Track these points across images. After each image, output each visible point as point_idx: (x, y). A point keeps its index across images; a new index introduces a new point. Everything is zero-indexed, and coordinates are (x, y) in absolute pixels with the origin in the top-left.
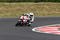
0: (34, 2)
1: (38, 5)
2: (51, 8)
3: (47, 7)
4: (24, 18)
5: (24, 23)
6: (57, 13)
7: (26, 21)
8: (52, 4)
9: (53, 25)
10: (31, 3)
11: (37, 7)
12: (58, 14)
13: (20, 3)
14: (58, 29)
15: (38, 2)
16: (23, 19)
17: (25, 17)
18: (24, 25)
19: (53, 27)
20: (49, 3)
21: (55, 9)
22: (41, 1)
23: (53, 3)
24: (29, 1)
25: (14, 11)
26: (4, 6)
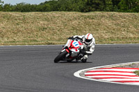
0: (79, 11)
1: (88, 17)
2: (118, 24)
3: (109, 23)
4: (74, 45)
5: (73, 56)
6: (132, 36)
8: (120, 16)
9: (123, 64)
12: (134, 38)
13: (46, 13)
14: (134, 73)
15: (86, 12)
16: (72, 47)
17: (76, 44)
18: (75, 60)
19: (122, 68)
20: (113, 13)
21: (128, 27)
22: (93, 9)
23: (122, 14)
24: (67, 8)
25: (32, 31)
26: (8, 19)
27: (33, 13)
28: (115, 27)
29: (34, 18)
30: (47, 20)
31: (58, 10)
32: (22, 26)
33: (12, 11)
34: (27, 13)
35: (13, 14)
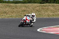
0: (39, 3)
1: (43, 6)
2: (56, 9)
3: (52, 8)
4: (27, 19)
7: (30, 21)
8: (57, 5)
10: (36, 4)
11: (42, 8)
13: (25, 4)
15: (43, 4)
20: (54, 4)
22: (46, 2)
23: (58, 4)
24: (34, 2)
25: (20, 12)
26: (9, 7)
27: (20, 4)
28: (54, 10)
29: (20, 6)
30: (26, 7)
31: (30, 3)
32: (15, 10)
33: (11, 3)
34: (17, 4)
35: (11, 4)
